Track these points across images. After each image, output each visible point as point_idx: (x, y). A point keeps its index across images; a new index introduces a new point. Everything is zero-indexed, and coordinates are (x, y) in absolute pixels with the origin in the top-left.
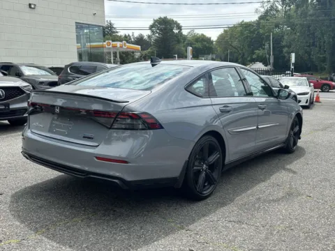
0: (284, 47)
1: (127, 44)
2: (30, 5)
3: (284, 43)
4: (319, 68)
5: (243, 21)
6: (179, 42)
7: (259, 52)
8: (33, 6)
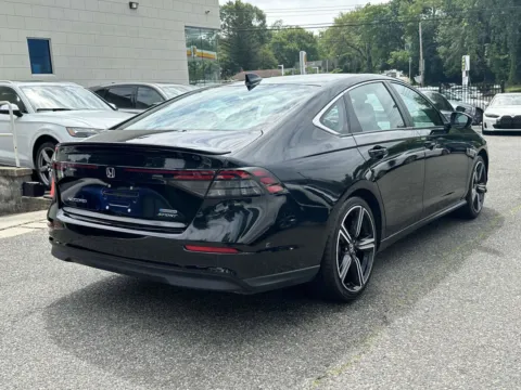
0: (437, 44)
1: (198, 51)
2: (131, 4)
3: (438, 39)
4: (497, 76)
5: (369, 4)
6: (262, 41)
7: (398, 54)
8: (134, 6)
